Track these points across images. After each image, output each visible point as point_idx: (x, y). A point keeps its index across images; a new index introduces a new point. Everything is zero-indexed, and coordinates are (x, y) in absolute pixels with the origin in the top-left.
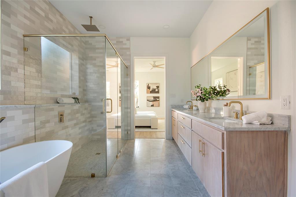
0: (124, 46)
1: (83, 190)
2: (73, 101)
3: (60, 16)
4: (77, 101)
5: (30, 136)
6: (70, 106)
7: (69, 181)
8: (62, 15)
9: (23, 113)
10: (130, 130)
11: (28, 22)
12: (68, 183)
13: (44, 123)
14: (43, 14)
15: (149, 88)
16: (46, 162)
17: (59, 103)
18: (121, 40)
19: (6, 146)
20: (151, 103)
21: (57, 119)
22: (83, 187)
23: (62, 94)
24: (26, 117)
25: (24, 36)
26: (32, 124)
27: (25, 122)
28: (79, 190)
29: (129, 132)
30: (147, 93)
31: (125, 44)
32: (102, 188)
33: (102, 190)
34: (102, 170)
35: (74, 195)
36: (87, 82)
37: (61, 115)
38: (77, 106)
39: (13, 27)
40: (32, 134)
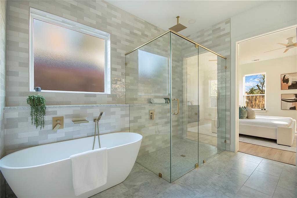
0: (222, 33)
1: (145, 184)
2: (164, 101)
3: (155, 29)
4: (168, 101)
5: (126, 127)
6: (161, 105)
7: (142, 171)
8: (157, 27)
9: (121, 110)
10: (230, 139)
11: (128, 44)
12: (141, 172)
13: (136, 119)
14: (140, 33)
15: (285, 80)
16: (108, 149)
17: (152, 103)
18: (217, 27)
19: (109, 131)
20: (291, 105)
21: (148, 117)
22: (147, 182)
23: (156, 95)
24: (123, 113)
25: (126, 55)
26: (127, 119)
27: (123, 116)
28: (143, 182)
29: (228, 141)
30: (282, 89)
31: (224, 29)
32: (159, 193)
33: (158, 194)
34: (174, 174)
35: (136, 185)
36: (182, 82)
37: (151, 113)
38: (168, 106)
39: (119, 51)
40: (127, 126)
